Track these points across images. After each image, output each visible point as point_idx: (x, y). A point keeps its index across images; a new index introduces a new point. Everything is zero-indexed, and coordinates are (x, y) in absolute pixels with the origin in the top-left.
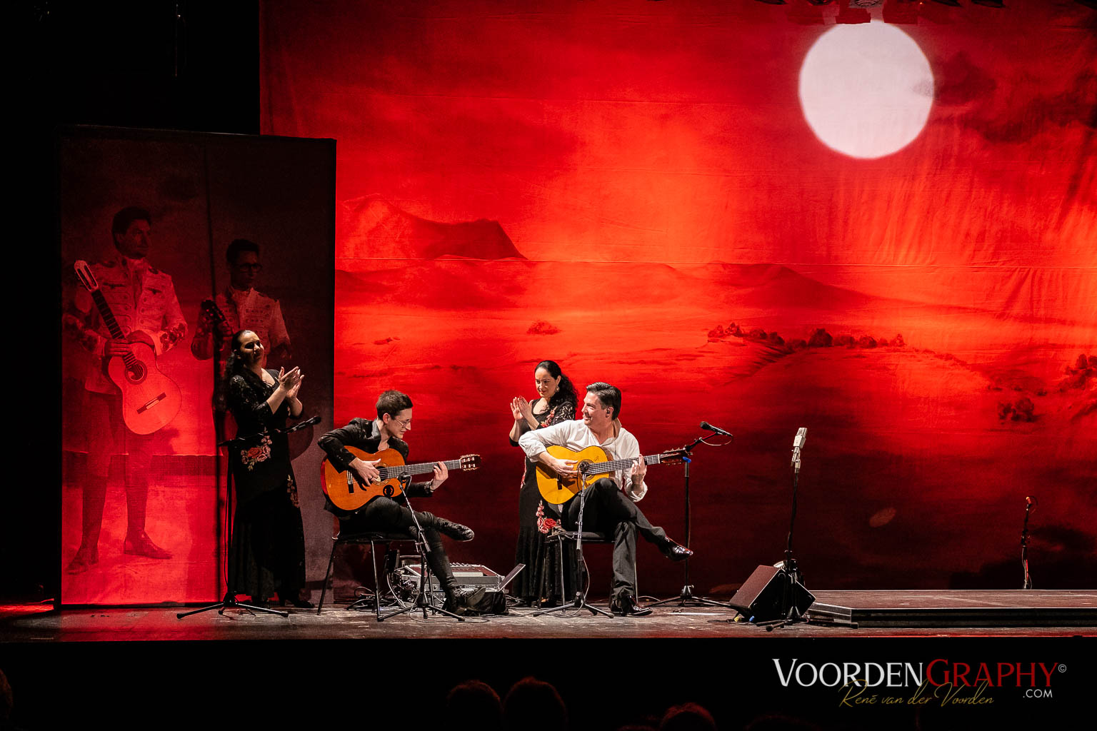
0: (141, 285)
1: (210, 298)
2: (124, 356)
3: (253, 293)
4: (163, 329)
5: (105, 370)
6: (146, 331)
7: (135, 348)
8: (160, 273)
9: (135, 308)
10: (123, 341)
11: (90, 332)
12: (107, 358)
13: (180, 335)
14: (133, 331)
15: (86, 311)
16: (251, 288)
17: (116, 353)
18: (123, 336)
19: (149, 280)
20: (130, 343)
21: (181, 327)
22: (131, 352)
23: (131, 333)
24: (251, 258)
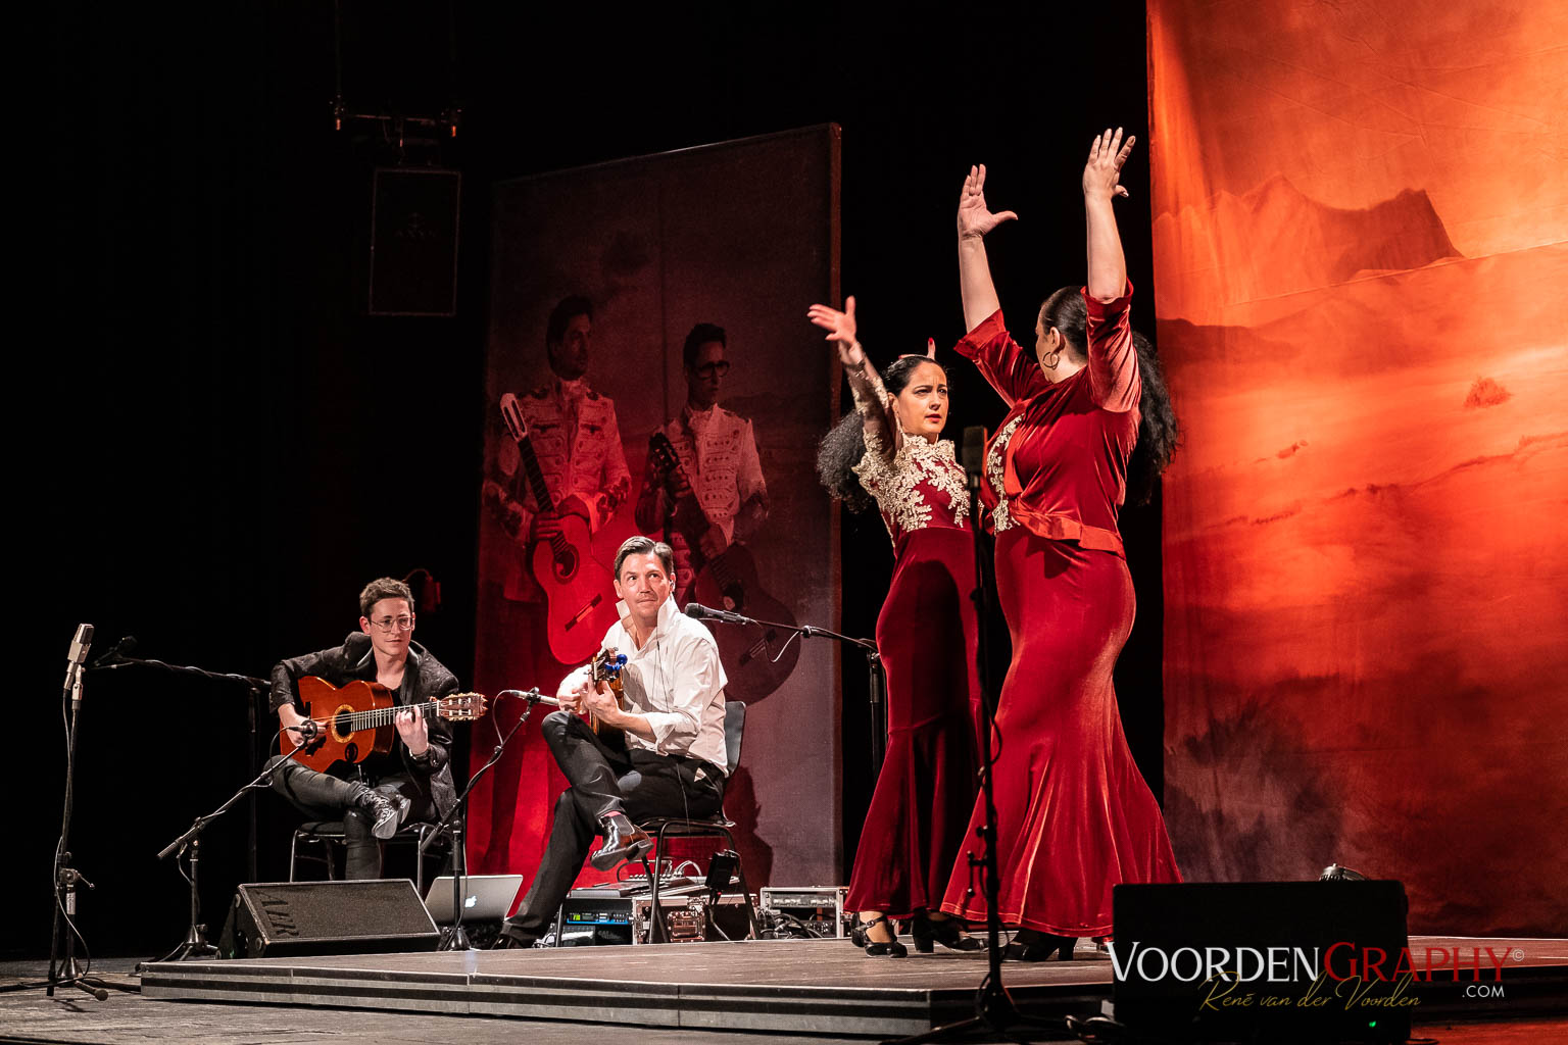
0: (577, 422)
1: (662, 430)
2: (551, 539)
3: (717, 411)
4: (601, 489)
5: (528, 564)
6: (580, 495)
7: (566, 524)
8: (602, 398)
9: (569, 460)
10: (553, 515)
11: (514, 506)
12: (532, 545)
13: (622, 496)
14: (564, 496)
15: (510, 473)
16: (714, 404)
17: (544, 535)
18: (552, 509)
19: (587, 413)
20: (560, 518)
21: (624, 482)
22: (561, 533)
23: (562, 501)
24: (716, 353)
